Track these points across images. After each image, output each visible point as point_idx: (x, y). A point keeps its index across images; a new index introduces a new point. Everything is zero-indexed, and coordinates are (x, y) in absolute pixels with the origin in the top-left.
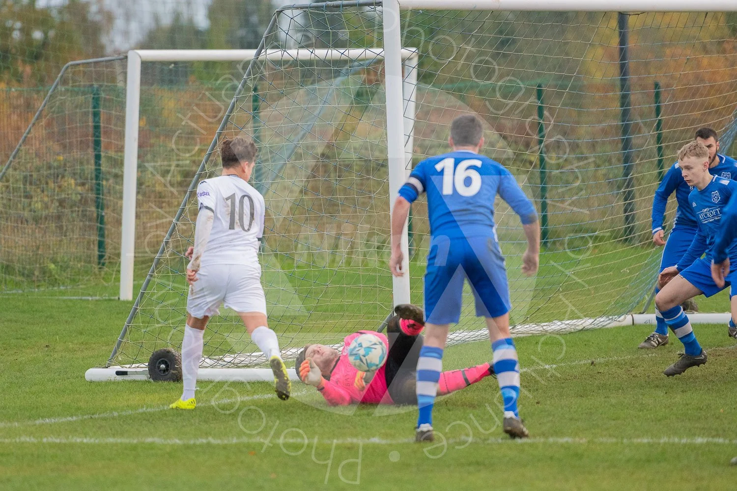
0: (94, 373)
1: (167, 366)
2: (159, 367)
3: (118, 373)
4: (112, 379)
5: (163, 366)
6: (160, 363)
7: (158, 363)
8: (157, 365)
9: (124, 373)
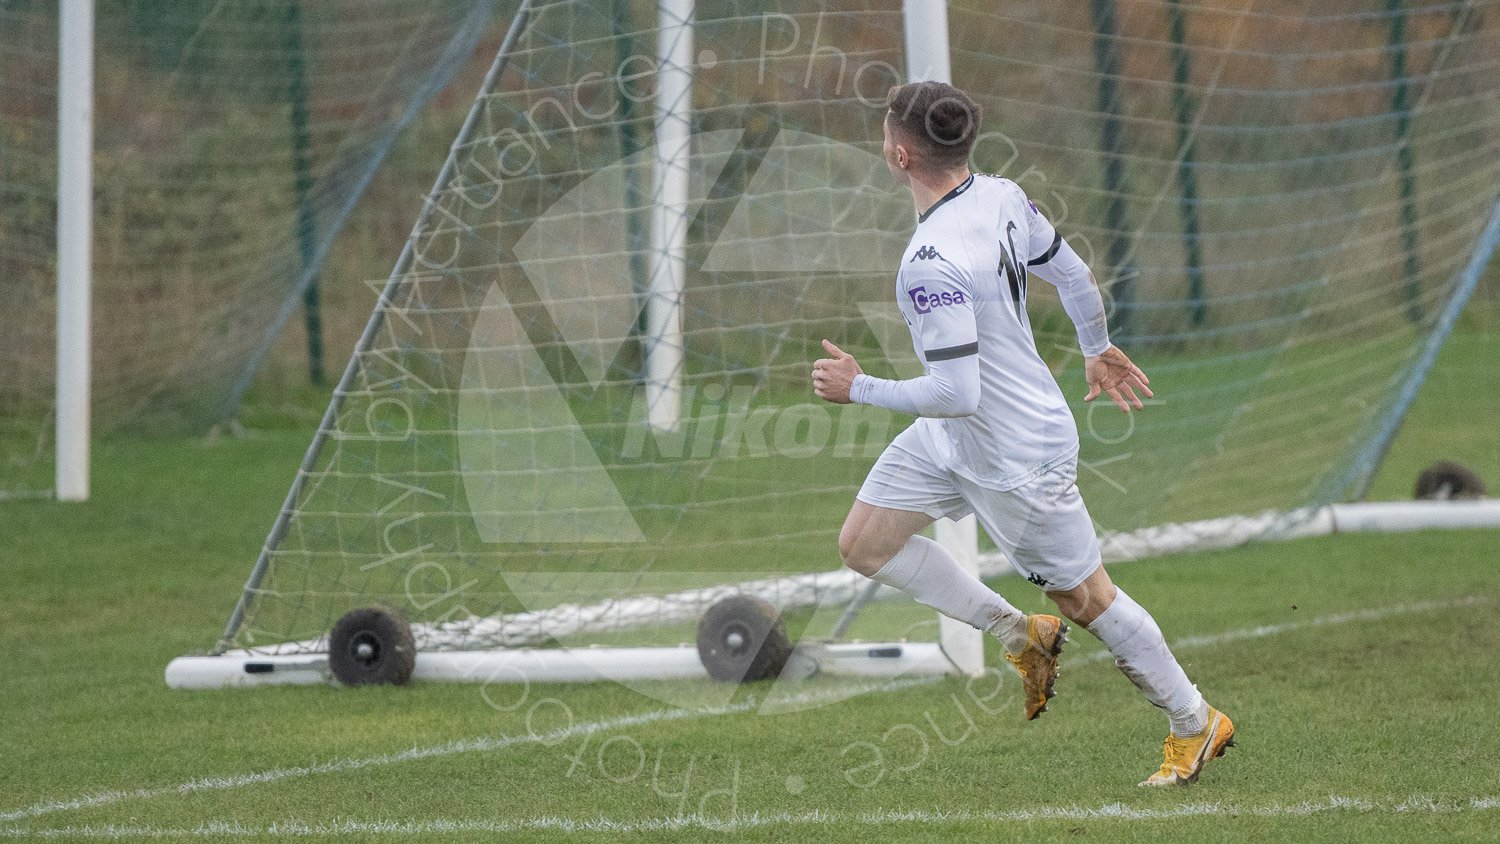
0: (186, 669)
1: (376, 648)
2: (355, 651)
3: (251, 668)
4: (235, 681)
5: (365, 649)
6: (358, 642)
7: (352, 641)
8: (350, 647)
9: (265, 669)
